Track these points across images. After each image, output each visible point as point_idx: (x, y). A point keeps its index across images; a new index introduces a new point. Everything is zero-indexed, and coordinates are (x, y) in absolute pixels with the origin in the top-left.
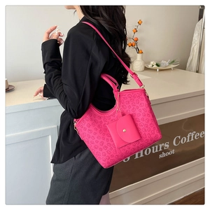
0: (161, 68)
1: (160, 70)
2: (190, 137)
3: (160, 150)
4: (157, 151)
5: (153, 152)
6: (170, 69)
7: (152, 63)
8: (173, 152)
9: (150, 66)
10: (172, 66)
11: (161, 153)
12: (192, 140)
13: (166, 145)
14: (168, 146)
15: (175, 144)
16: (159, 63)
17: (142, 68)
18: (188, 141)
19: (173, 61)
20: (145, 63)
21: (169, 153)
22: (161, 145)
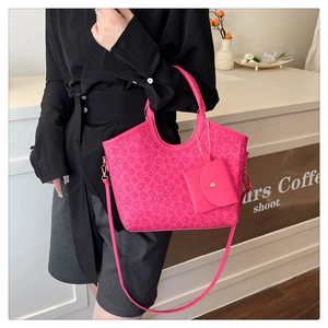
0: (262, 64)
1: (260, 69)
2: (308, 179)
3: (256, 199)
4: (249, 200)
6: (277, 68)
7: (247, 56)
8: (277, 203)
9: (243, 62)
10: (281, 62)
11: (256, 204)
12: (310, 184)
13: (265, 192)
14: (269, 193)
15: (281, 191)
16: (258, 57)
17: (231, 65)
18: (304, 185)
19: (283, 55)
20: (236, 56)
21: (270, 206)
22: (256, 192)
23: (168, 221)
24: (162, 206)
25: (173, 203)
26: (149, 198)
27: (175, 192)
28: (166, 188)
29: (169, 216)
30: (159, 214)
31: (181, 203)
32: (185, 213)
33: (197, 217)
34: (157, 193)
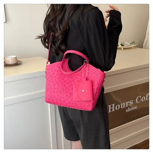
0: (124, 47)
1: (124, 49)
2: (148, 97)
3: (127, 106)
4: (124, 107)
5: (122, 108)
6: (131, 48)
8: (136, 108)
10: (132, 46)
11: (127, 108)
13: (131, 103)
14: (132, 103)
15: (137, 102)
16: (123, 44)
18: (146, 99)
19: (133, 42)
21: (133, 109)
22: (127, 103)
23: (62, 102)
24: (60, 94)
25: (65, 94)
26: (56, 90)
27: (67, 90)
28: (64, 88)
29: (62, 99)
30: (58, 98)
31: (69, 95)
32: (69, 100)
33: (74, 103)
34: (60, 89)
